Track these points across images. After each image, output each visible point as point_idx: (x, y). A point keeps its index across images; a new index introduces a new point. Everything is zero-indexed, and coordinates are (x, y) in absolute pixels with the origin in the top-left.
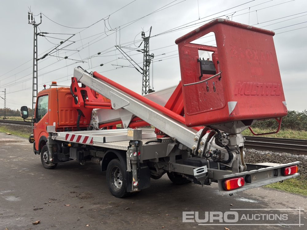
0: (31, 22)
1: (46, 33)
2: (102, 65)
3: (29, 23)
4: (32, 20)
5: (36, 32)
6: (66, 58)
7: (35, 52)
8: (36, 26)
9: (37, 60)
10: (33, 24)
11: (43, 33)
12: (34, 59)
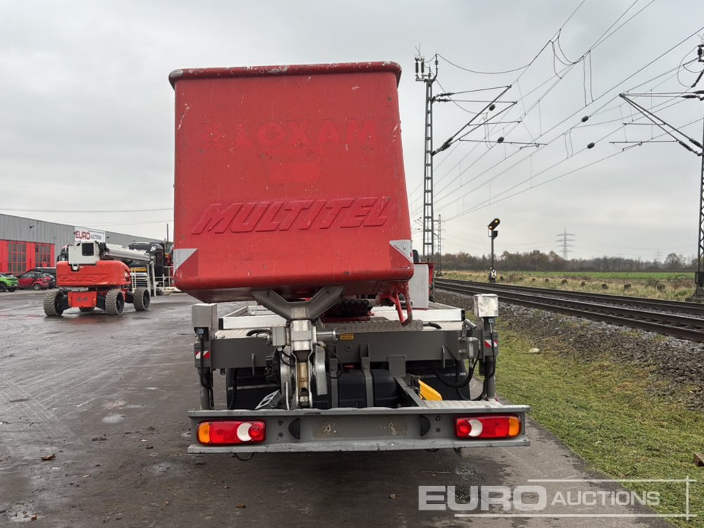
0: (420, 77)
1: (449, 94)
2: (591, 146)
3: (418, 79)
4: (423, 71)
5: (429, 96)
6: (501, 140)
7: (428, 139)
8: (429, 83)
9: (433, 154)
10: (425, 81)
11: (442, 95)
12: (426, 152)
